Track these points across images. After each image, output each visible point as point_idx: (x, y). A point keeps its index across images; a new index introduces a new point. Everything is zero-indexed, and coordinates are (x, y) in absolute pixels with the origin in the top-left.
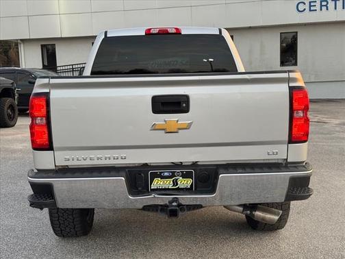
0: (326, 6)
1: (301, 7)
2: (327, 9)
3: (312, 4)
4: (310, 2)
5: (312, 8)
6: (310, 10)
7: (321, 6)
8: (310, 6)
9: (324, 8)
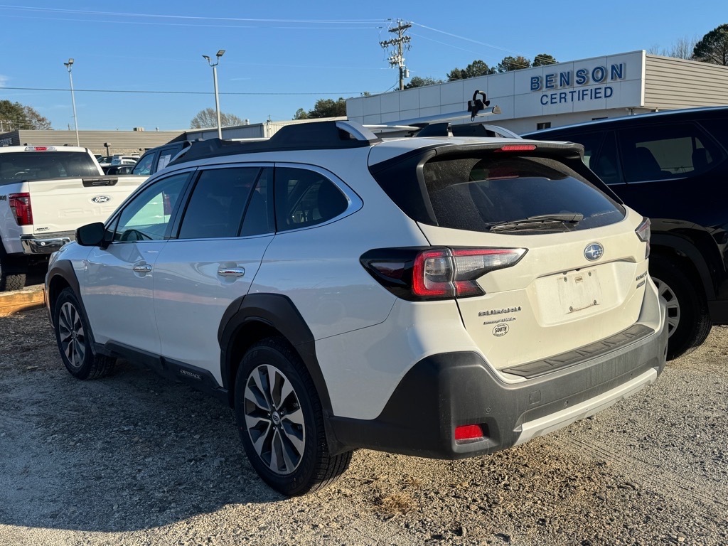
0: (564, 98)
1: (545, 100)
2: (565, 101)
3: (553, 97)
4: (552, 95)
5: (554, 101)
6: (552, 103)
7: (561, 98)
8: (552, 99)
9: (563, 100)
